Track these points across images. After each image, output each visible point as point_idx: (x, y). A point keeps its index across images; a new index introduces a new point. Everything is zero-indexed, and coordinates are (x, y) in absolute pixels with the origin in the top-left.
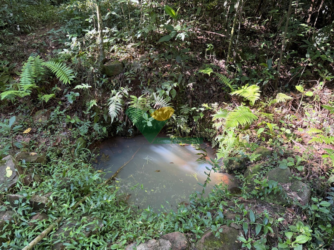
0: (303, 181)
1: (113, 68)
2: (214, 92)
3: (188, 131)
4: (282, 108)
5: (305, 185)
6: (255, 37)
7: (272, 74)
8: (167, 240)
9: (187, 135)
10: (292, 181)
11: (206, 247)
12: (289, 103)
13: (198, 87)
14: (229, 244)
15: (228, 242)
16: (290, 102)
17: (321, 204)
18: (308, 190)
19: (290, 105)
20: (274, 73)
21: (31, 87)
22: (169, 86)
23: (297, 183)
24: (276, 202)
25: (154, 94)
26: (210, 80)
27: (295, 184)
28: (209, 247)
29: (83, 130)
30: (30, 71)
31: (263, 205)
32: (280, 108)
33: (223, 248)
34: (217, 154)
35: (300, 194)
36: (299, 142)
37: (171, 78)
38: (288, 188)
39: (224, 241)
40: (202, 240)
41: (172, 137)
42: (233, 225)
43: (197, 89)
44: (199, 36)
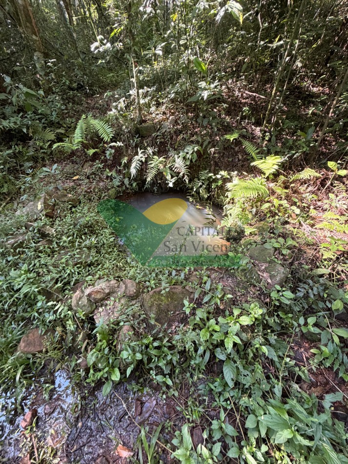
0: (283, 265)
1: (147, 128)
2: (239, 160)
3: (206, 196)
4: (308, 186)
5: (282, 270)
6: (309, 102)
7: (309, 146)
8: (124, 284)
9: (204, 199)
10: (270, 262)
11: (152, 300)
12: (318, 181)
13: (224, 154)
14: (176, 303)
15: (175, 301)
16: (320, 180)
17: (284, 293)
18: (283, 276)
19: (318, 183)
20: (311, 145)
21: (82, 142)
22: (190, 150)
23: (275, 265)
24: (243, 278)
25: (176, 156)
26: (240, 148)
27: (273, 266)
28: (155, 300)
29: (116, 182)
30: (81, 128)
31: (229, 277)
32: (306, 185)
33: (168, 305)
34: (222, 222)
35: (271, 277)
36: (310, 225)
37: (197, 142)
38: (263, 267)
39: (172, 299)
40: (151, 293)
41: (191, 199)
42: (187, 288)
43: (222, 156)
44: (244, 99)
